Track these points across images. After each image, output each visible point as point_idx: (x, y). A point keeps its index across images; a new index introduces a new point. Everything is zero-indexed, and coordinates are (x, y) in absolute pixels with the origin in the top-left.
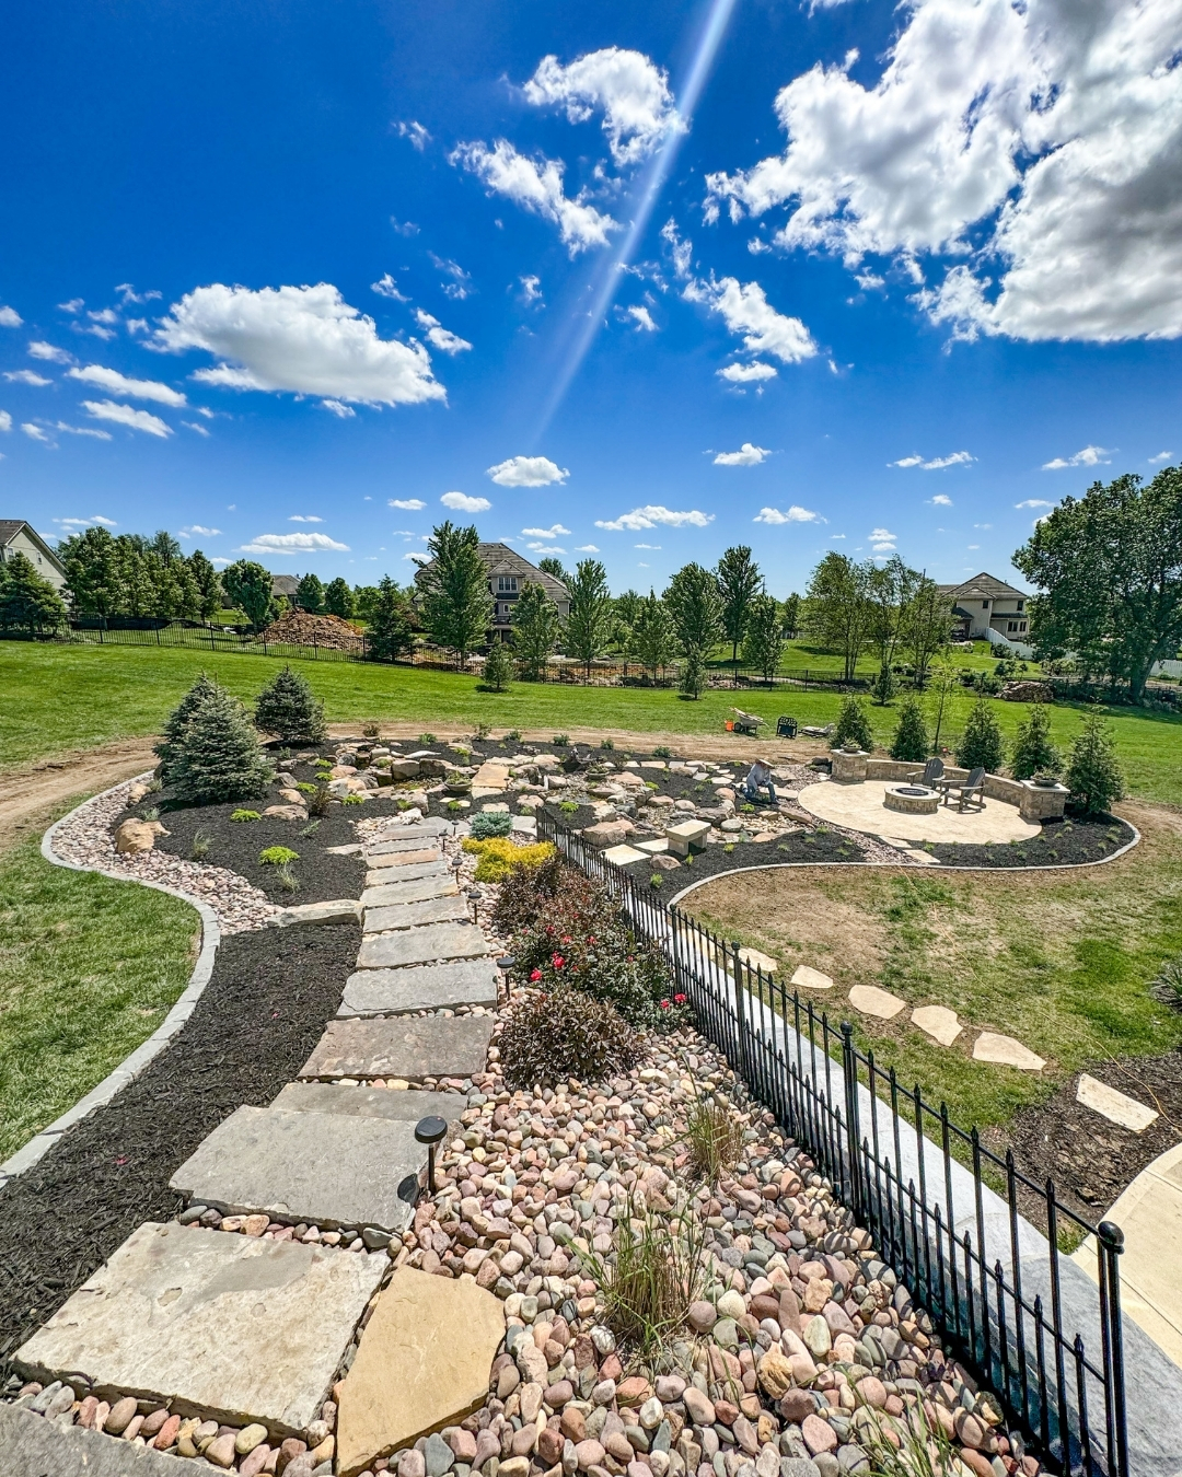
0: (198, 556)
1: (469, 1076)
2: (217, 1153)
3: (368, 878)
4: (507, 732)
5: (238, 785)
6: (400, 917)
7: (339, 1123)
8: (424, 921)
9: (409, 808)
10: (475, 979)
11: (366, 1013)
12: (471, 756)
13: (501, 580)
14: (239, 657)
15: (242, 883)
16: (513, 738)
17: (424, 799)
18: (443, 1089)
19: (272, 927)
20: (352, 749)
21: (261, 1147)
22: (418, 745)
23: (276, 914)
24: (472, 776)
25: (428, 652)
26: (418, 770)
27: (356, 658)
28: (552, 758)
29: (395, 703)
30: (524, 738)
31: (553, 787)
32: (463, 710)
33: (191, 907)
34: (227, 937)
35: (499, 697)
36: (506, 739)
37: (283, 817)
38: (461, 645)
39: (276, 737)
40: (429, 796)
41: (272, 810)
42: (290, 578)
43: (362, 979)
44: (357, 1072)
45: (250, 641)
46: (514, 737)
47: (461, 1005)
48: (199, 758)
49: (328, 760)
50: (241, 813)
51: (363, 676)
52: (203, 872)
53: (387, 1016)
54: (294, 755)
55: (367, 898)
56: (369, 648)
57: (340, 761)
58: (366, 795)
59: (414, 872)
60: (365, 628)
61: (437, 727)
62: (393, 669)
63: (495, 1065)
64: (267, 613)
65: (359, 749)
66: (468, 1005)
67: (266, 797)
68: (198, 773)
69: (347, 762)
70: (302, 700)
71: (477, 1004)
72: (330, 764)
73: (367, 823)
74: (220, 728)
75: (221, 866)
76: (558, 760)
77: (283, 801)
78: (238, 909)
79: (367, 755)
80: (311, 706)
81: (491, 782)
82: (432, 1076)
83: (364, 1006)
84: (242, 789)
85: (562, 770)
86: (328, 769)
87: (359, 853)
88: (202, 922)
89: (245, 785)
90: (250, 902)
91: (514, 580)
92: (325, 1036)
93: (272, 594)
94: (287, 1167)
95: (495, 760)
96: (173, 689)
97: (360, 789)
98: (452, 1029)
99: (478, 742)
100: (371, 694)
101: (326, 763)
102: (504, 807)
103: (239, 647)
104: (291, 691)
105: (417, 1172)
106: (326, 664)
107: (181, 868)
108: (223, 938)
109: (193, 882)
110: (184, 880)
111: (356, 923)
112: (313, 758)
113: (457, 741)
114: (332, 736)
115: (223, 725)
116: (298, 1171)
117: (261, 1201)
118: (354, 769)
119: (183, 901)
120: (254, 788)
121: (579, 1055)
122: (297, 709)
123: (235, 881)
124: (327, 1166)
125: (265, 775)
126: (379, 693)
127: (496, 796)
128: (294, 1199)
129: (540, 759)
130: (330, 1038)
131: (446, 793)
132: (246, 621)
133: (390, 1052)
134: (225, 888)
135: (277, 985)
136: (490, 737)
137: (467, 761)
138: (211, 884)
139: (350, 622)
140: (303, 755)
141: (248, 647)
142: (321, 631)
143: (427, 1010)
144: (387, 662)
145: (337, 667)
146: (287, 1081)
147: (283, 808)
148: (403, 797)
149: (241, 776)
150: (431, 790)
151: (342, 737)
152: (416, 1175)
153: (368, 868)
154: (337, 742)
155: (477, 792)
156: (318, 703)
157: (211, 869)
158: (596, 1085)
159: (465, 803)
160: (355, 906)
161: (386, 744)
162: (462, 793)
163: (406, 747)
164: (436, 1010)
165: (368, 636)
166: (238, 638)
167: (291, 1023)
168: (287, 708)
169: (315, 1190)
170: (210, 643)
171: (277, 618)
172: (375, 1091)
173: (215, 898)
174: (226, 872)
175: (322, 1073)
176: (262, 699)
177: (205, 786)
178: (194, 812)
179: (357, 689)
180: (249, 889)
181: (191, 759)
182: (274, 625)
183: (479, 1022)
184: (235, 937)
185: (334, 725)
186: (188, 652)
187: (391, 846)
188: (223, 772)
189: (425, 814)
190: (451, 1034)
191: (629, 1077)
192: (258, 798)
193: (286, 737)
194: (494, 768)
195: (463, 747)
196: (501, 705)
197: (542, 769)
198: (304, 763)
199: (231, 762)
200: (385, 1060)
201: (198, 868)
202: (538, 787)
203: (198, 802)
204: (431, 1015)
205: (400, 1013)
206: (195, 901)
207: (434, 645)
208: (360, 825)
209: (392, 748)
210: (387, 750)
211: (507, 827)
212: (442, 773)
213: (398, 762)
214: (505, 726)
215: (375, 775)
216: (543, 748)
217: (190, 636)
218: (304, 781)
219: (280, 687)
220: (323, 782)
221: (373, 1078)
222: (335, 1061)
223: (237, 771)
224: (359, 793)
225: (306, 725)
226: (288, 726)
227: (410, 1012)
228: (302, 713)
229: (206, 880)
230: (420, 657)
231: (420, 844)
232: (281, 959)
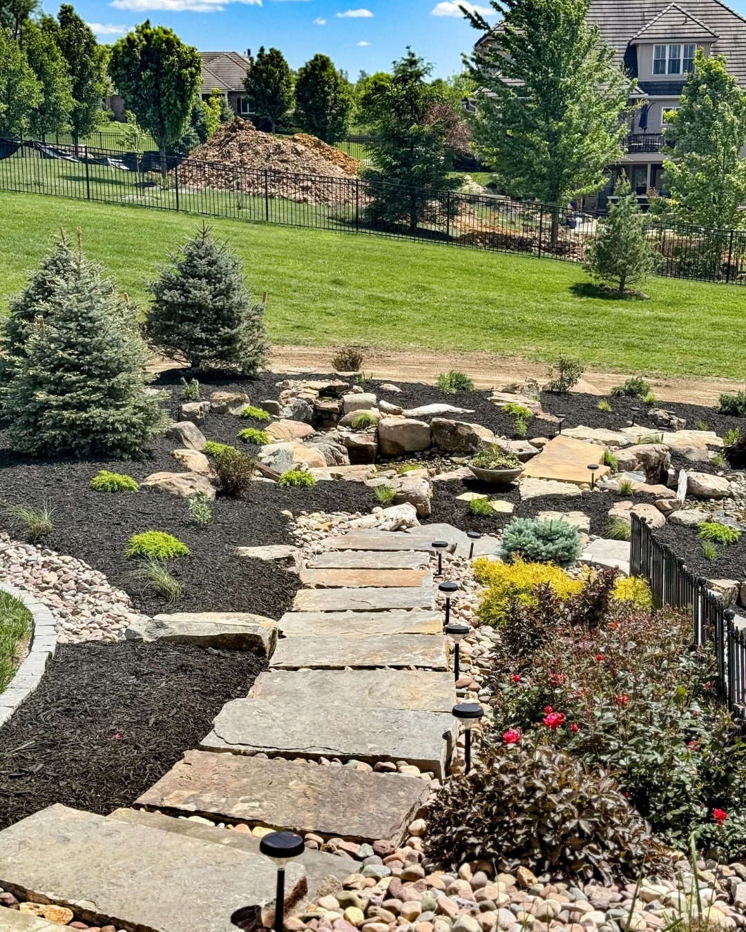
0: (67, 14)
1: (371, 842)
2: (21, 843)
3: (297, 600)
4: (621, 381)
5: (105, 431)
6: (331, 652)
7: (174, 842)
8: (368, 663)
9: (396, 501)
10: (415, 730)
11: (243, 748)
12: (532, 421)
13: (660, 51)
14: (129, 213)
15: (97, 580)
16: (631, 393)
17: (425, 490)
18: (330, 850)
19: (133, 640)
20: (309, 391)
21: (72, 847)
22: (435, 394)
23: (139, 623)
24: (526, 458)
25: (487, 211)
26: (425, 438)
27: (343, 222)
28: (711, 437)
29: (406, 313)
30: (657, 395)
31: (697, 495)
32: (540, 331)
33: (22, 606)
34: (64, 645)
35: (617, 309)
36: (617, 394)
37: (174, 491)
38: (554, 196)
39: (180, 363)
40: (437, 486)
41: (158, 478)
42: (234, 58)
43: (244, 706)
44: (213, 810)
45: (152, 184)
46: (633, 391)
47: (385, 758)
48: (48, 381)
49: (266, 407)
50: (106, 476)
51: (350, 257)
52: (41, 559)
53: (271, 756)
54: (207, 396)
55: (287, 622)
56: (366, 201)
57: (287, 411)
58: (324, 473)
59: (376, 599)
60: (366, 161)
61: (481, 365)
62: (410, 246)
63: (416, 840)
64: (187, 128)
65: (323, 393)
66: (395, 760)
67: (151, 458)
68: (46, 406)
69: (298, 415)
70: (226, 292)
71: (410, 762)
72: (266, 415)
73: (316, 519)
74: (82, 331)
75: (70, 554)
76: (720, 442)
77: (178, 466)
78: (87, 613)
79: (334, 405)
80: (241, 305)
81: (562, 471)
82: (317, 833)
83: (241, 739)
84: (111, 437)
85: (723, 463)
86: (261, 424)
87: (290, 560)
88: (33, 625)
89: (115, 430)
90: (106, 606)
91: (690, 51)
92: (179, 765)
93: (200, 90)
94: (102, 870)
95: (581, 430)
96: (18, 268)
97: (315, 464)
98: (362, 784)
99: (556, 396)
100: (362, 294)
101: (260, 413)
102: (579, 520)
103: (132, 195)
104: (208, 276)
105: (262, 904)
106: (283, 233)
107: (11, 551)
108: (59, 646)
109: (26, 573)
110: (13, 568)
111: (261, 652)
112: (239, 402)
113: (512, 389)
114: (276, 367)
115: (84, 323)
116: (114, 877)
117: (65, 894)
118: (309, 429)
119: (9, 596)
120: (131, 438)
121: (541, 836)
122: (218, 311)
123: (87, 575)
124: (149, 878)
125: (150, 419)
126: (377, 292)
127: (568, 499)
128: (105, 900)
129: (680, 439)
130: (187, 769)
131: (470, 484)
132: (146, 143)
133: (265, 796)
134: (72, 583)
135: (126, 706)
136: (582, 386)
137: (522, 428)
138: (52, 578)
139: (341, 149)
140: (222, 395)
141: (150, 195)
142: (281, 167)
143: (331, 758)
144: (399, 230)
145: (303, 238)
146: (119, 806)
147: (175, 477)
148: (388, 483)
149: (112, 415)
150: (444, 476)
151: (296, 370)
152: (259, 908)
153: (301, 585)
154: (283, 377)
155: (529, 488)
156: (257, 301)
157: (54, 557)
158: (562, 886)
159: (503, 506)
160: (261, 626)
161: (371, 386)
162: (501, 485)
163: (411, 395)
164: (345, 759)
165: (368, 175)
166: (133, 177)
167: (137, 747)
168: (200, 307)
169: (130, 897)
170: (82, 186)
171: (203, 139)
172: (234, 835)
173: (56, 597)
174: (76, 563)
175: (167, 804)
176: (159, 290)
177: (54, 427)
178: (36, 471)
179: (336, 282)
180: (107, 587)
181: (37, 383)
182: (196, 152)
183: (406, 782)
184: (78, 646)
185: (287, 349)
186: (46, 202)
187: (349, 559)
188: (82, 406)
189: (423, 517)
190: (359, 790)
191: (623, 888)
192: (136, 458)
193: (196, 361)
194: (577, 445)
195: (525, 403)
196: (621, 325)
197: (680, 458)
198: (222, 411)
199: (96, 390)
200: (257, 804)
201: (34, 554)
202: (659, 489)
203: (45, 455)
204: (339, 764)
205: (290, 756)
206: (28, 599)
207: (500, 198)
208: (302, 520)
209: (382, 394)
210: (371, 397)
211: (568, 549)
212: (468, 446)
213: (390, 421)
214: (623, 369)
215: (347, 442)
216: (693, 417)
217: (54, 171)
218: (219, 441)
219: (190, 270)
220: (252, 444)
221: (235, 821)
222: (186, 793)
223: (105, 407)
224: (314, 471)
225: (230, 340)
226: (200, 341)
227: (307, 757)
228: (226, 317)
229: (45, 572)
230: (467, 222)
231: (397, 560)
232: (138, 678)
